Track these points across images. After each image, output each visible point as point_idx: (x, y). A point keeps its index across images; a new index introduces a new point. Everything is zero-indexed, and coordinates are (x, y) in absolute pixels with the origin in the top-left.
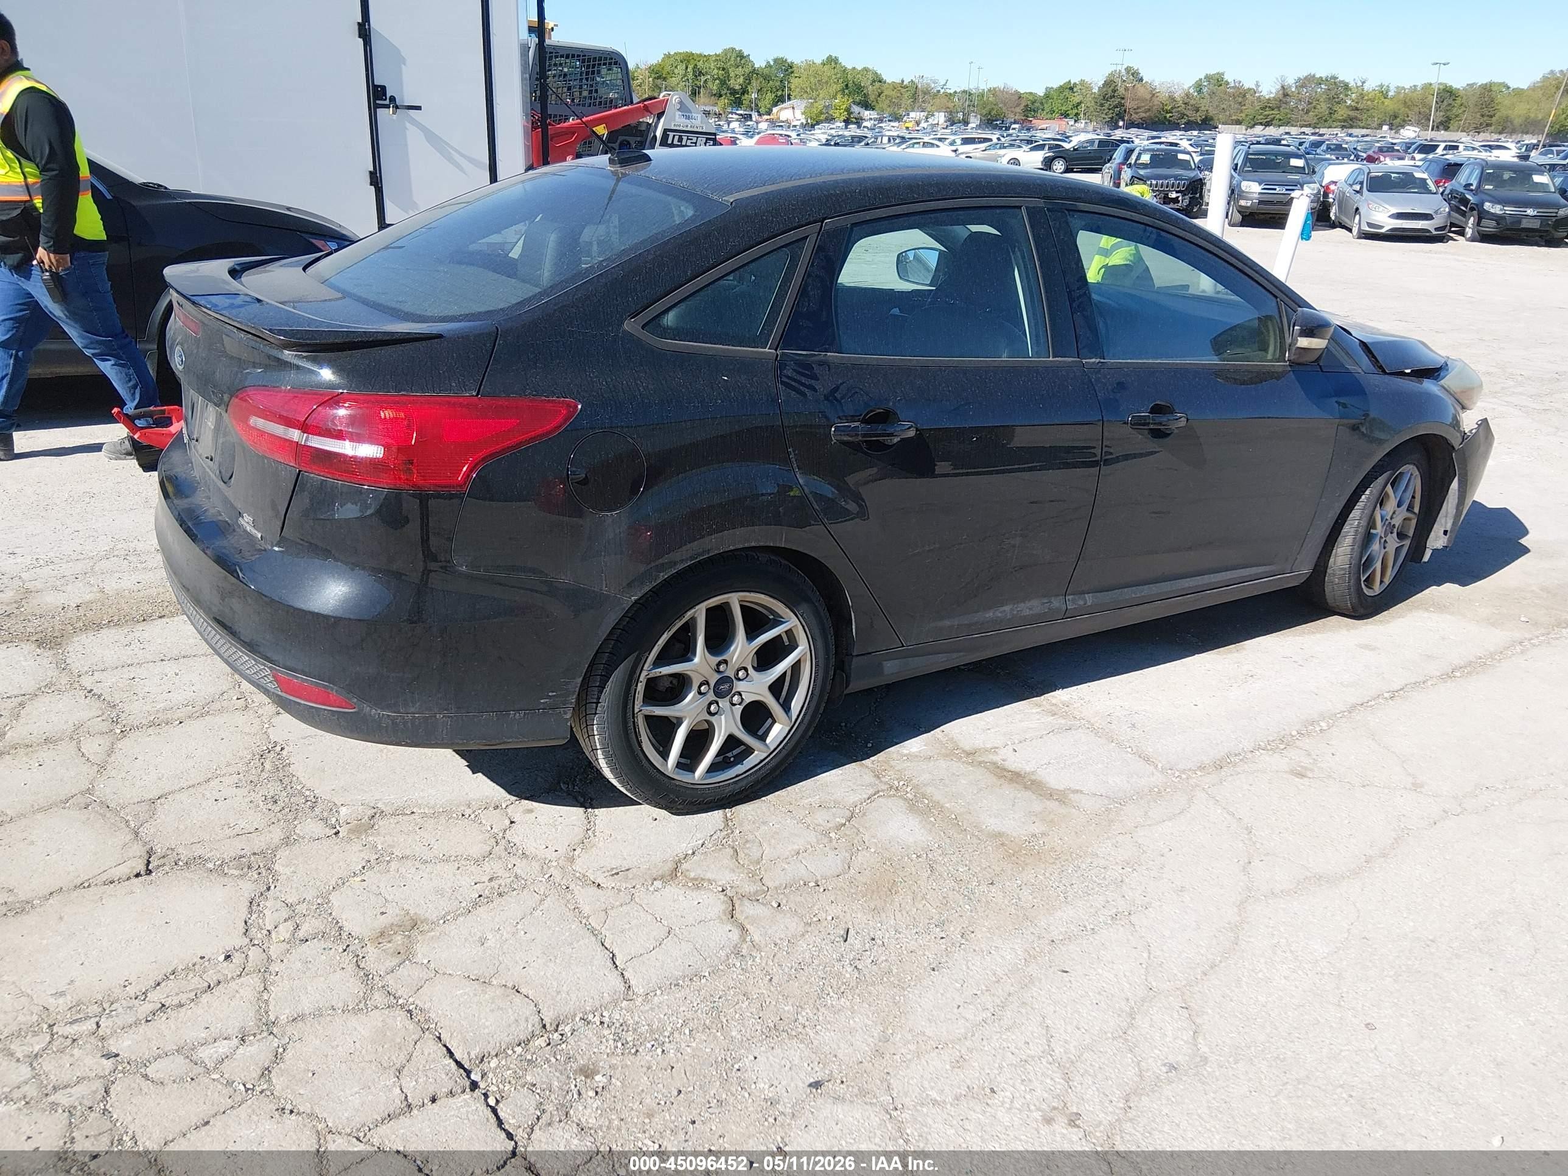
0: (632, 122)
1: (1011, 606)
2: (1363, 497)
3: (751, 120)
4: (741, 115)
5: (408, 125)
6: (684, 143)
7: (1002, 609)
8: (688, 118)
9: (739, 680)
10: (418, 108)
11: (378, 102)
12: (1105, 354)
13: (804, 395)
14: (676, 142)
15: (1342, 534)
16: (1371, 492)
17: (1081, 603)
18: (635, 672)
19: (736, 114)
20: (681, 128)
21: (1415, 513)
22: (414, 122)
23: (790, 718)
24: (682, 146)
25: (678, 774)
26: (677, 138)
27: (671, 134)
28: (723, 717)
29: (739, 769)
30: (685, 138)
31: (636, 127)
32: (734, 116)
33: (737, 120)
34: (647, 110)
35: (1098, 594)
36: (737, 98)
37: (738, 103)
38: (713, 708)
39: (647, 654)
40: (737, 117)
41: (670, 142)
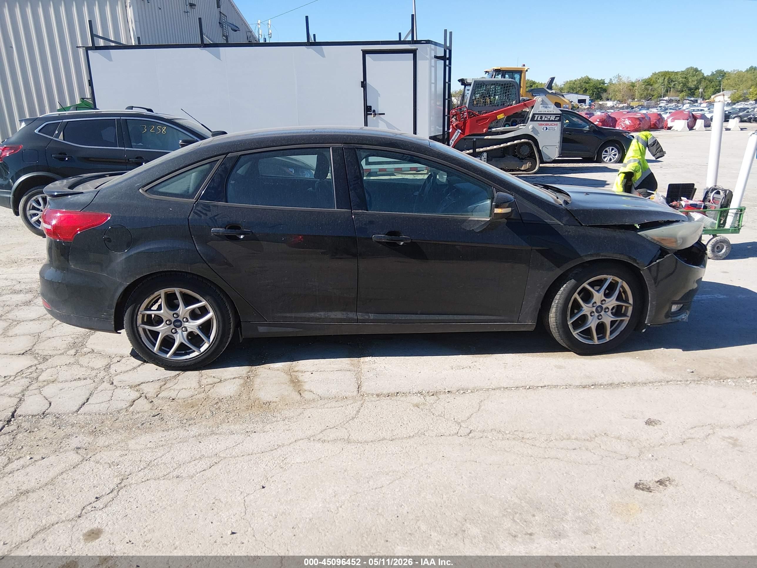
0: (519, 111)
1: (324, 313)
2: (562, 288)
3: (697, 102)
4: (691, 100)
5: (380, 121)
6: (543, 119)
7: (320, 313)
8: (546, 107)
9: (184, 322)
10: (384, 114)
11: (368, 113)
12: (369, 209)
13: (201, 216)
14: (539, 119)
15: (552, 307)
16: (566, 286)
17: (367, 317)
18: (135, 310)
19: (688, 100)
20: (542, 113)
21: (630, 304)
22: (383, 120)
23: (209, 341)
24: (542, 121)
25: (159, 353)
26: (539, 117)
27: (537, 116)
28: (178, 335)
29: (187, 357)
30: (544, 117)
31: (520, 114)
32: (687, 101)
33: (689, 103)
34: (525, 105)
35: (377, 315)
36: (692, 92)
37: (692, 94)
38: (173, 330)
39: (139, 305)
40: (689, 101)
41: (535, 119)
